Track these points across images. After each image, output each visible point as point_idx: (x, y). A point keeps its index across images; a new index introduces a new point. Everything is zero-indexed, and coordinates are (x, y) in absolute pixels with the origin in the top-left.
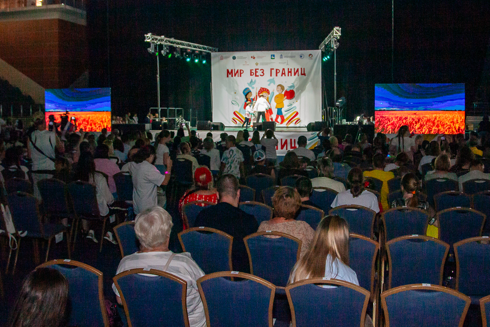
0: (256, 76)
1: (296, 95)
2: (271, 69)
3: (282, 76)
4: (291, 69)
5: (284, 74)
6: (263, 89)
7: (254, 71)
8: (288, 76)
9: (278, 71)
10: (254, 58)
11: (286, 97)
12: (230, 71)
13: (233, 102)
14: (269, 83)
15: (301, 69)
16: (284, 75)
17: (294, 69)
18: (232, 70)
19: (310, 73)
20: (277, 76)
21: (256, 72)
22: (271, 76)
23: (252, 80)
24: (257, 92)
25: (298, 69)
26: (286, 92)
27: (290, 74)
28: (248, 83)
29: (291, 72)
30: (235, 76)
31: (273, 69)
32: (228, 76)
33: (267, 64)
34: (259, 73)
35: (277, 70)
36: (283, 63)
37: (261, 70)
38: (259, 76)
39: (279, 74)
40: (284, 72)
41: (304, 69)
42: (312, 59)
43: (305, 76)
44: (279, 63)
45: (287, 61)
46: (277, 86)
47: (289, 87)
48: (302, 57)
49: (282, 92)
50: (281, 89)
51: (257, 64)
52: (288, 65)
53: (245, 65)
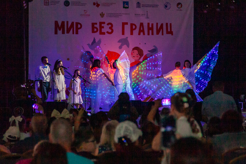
0: (101, 33)
2: (124, 24)
3: (139, 34)
4: (152, 25)
5: (143, 31)
6: (112, 53)
7: (98, 26)
8: (149, 34)
9: (134, 27)
10: (98, 5)
12: (60, 24)
15: (167, 24)
16: (142, 33)
17: (157, 24)
19: (178, 30)
20: (132, 34)
21: (101, 27)
22: (123, 33)
23: (94, 40)
25: (162, 25)
27: (151, 31)
28: (88, 44)
29: (152, 29)
30: (68, 32)
31: (127, 23)
32: (56, 33)
33: (116, 15)
34: (106, 29)
35: (132, 25)
36: (141, 15)
37: (108, 24)
38: (106, 33)
39: (136, 32)
40: (142, 29)
41: (171, 24)
42: (181, 10)
43: (172, 35)
44: (135, 14)
45: (147, 12)
46: (133, 49)
47: (149, 51)
48: (168, 7)
49: (140, 58)
50: (139, 53)
51: (102, 14)
52: (148, 18)
53: (84, 16)
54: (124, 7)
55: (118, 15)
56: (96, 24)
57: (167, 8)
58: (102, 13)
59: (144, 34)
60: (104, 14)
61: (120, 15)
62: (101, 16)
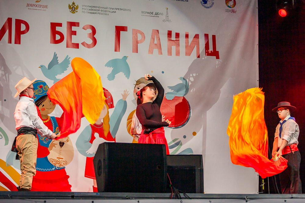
1: (193, 114)
2: (119, 29)
3: (151, 52)
4: (177, 35)
5: (159, 46)
8: (170, 53)
9: (140, 37)
14: (110, 70)
15: (206, 36)
16: (156, 51)
19: (230, 50)
20: (136, 50)
21: (71, 33)
22: (117, 48)
23: (55, 57)
25: (197, 37)
27: (174, 48)
28: (42, 67)
31: (124, 29)
34: (82, 36)
35: (135, 32)
36: (154, 13)
37: (85, 28)
38: (80, 45)
39: (143, 47)
40: (156, 42)
41: (214, 37)
42: (233, 11)
43: (218, 57)
44: (142, 12)
45: (167, 9)
46: (137, 82)
47: (171, 88)
48: (208, 2)
51: (74, 7)
52: (168, 21)
53: (34, 7)
55: (106, 10)
56: (60, 25)
57: (206, 5)
58: (74, 3)
59: (160, 53)
60: (77, 7)
61: (111, 10)
62: (71, 10)
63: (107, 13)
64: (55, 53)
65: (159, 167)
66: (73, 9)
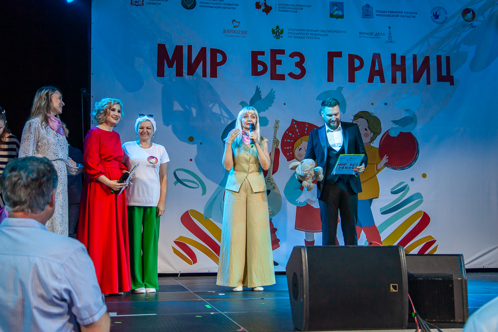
0: (276, 77)
2: (333, 56)
3: (371, 80)
4: (403, 58)
5: (380, 73)
6: (301, 125)
7: (266, 59)
8: (394, 81)
9: (357, 63)
10: (268, 9)
11: (385, 160)
12: (171, 53)
13: (182, 175)
15: (439, 58)
16: (377, 78)
17: (415, 57)
18: (179, 49)
20: (352, 79)
21: (275, 62)
22: (330, 79)
23: (258, 91)
24: (279, 138)
25: (427, 60)
26: (387, 138)
27: (399, 74)
28: (242, 103)
29: (402, 68)
30: (191, 72)
31: (339, 54)
32: (161, 73)
33: (314, 35)
34: (287, 66)
35: (352, 58)
36: (374, 34)
37: (292, 55)
38: (287, 77)
39: (362, 75)
41: (448, 58)
42: (472, 26)
43: (452, 84)
44: (360, 33)
45: (390, 28)
46: (355, 116)
47: (395, 122)
48: (440, 17)
49: (372, 140)
50: (369, 127)
51: (278, 31)
52: (391, 42)
53: (232, 34)
54: (332, 16)
55: (316, 33)
56: (262, 53)
57: (437, 20)
58: (278, 27)
59: (382, 80)
60: (282, 31)
61: (323, 33)
62: (274, 35)
63: (318, 37)
64: (257, 86)
65: (395, 287)
66: (278, 34)
